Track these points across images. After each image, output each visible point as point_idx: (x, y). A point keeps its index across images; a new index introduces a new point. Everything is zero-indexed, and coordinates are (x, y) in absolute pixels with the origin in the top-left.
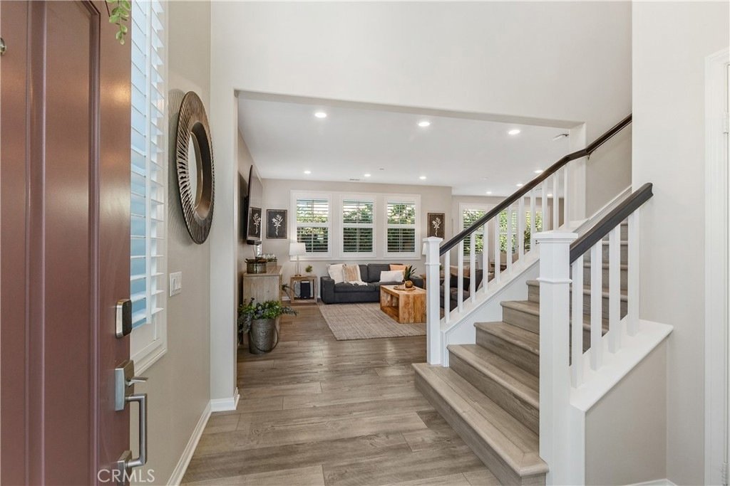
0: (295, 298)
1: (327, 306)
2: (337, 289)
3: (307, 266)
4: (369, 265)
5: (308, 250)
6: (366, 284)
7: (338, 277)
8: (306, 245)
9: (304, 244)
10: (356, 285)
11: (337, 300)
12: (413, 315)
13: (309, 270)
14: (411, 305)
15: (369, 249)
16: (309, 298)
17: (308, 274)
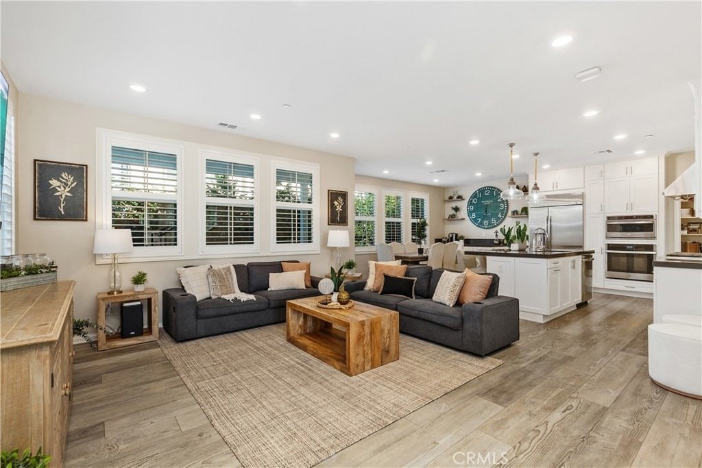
0: (109, 338)
1: (181, 345)
2: (201, 313)
3: (136, 274)
4: (250, 265)
5: (138, 240)
6: (252, 297)
7: (199, 288)
8: (133, 234)
9: (129, 231)
10: (236, 300)
11: (202, 331)
12: (370, 356)
13: (139, 279)
14: (367, 339)
15: (250, 240)
16: (140, 333)
17: (140, 288)
